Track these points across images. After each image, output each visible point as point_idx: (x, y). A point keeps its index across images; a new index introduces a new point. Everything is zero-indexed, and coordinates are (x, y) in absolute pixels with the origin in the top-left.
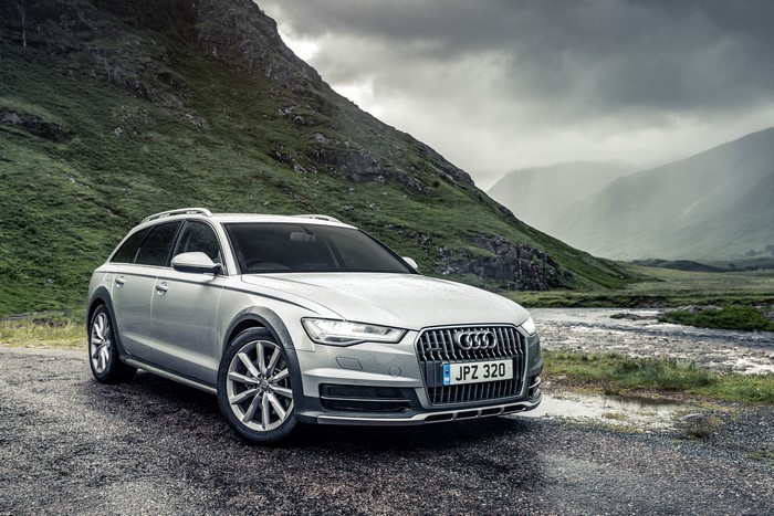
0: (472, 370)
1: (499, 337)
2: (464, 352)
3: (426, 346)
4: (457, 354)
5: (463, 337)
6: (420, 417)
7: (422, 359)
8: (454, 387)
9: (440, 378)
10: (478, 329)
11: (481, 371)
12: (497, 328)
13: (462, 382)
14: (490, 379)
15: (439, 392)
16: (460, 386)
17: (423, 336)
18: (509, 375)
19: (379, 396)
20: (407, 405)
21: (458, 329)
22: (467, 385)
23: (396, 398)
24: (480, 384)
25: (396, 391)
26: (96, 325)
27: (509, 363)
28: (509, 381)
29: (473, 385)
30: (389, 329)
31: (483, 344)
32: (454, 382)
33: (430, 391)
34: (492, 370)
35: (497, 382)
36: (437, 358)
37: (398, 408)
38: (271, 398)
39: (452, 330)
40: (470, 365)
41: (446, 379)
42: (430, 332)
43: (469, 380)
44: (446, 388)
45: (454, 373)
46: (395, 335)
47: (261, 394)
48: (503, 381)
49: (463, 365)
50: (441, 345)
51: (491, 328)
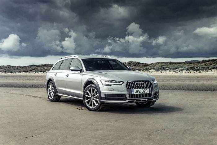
0: (139, 91)
1: (146, 84)
2: (137, 87)
3: (128, 85)
4: (135, 87)
5: (137, 84)
6: (127, 101)
7: (127, 88)
8: (135, 94)
9: (131, 93)
10: (141, 82)
11: (141, 91)
12: (145, 82)
13: (137, 93)
14: (144, 93)
15: (131, 96)
16: (136, 94)
17: (127, 83)
18: (148, 92)
19: (118, 96)
20: (124, 98)
21: (136, 82)
22: (138, 94)
23: (121, 97)
24: (141, 94)
25: (122, 95)
26: (49, 88)
27: (148, 90)
28: (148, 94)
29: (139, 94)
30: (120, 82)
31: (142, 85)
32: (135, 93)
33: (129, 95)
34: (144, 91)
35: (145, 94)
36: (131, 88)
37: (122, 99)
38: (94, 101)
39: (134, 82)
40: (139, 90)
41: (133, 93)
42: (129, 82)
43: (138, 93)
44: (133, 95)
45: (135, 91)
46: (121, 83)
47: (92, 100)
48: (147, 94)
49: (137, 90)
50: (132, 85)
51: (144, 82)
